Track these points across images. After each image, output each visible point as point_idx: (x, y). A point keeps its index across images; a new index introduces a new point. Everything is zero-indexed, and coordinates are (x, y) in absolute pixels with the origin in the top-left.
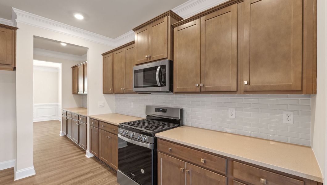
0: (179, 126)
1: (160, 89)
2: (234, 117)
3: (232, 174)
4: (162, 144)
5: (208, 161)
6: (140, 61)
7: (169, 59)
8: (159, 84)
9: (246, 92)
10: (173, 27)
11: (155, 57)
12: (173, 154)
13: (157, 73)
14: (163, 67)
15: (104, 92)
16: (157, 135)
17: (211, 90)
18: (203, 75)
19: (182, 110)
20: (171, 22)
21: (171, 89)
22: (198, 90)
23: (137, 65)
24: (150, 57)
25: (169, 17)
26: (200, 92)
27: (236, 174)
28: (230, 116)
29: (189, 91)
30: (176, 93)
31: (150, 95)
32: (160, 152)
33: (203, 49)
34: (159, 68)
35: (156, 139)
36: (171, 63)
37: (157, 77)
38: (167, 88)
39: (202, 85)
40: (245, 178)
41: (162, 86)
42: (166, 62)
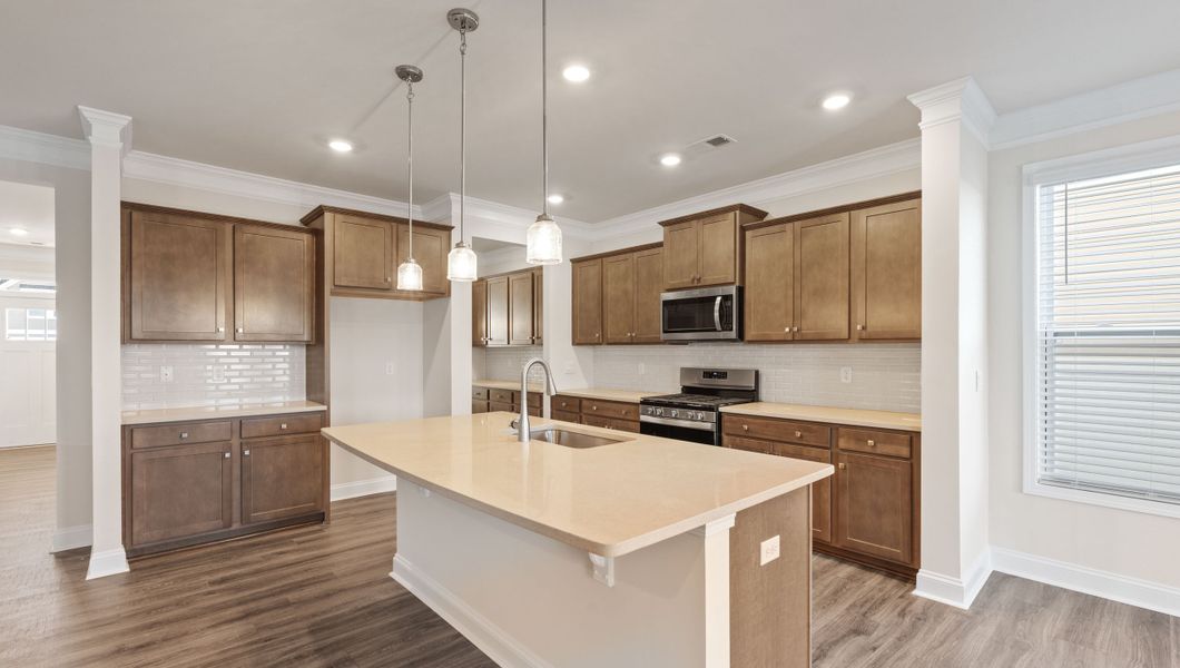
0: (753, 401)
1: (722, 335)
2: (849, 381)
3: (837, 446)
4: (731, 421)
5: (805, 434)
6: (676, 282)
7: (737, 284)
8: (718, 327)
9: (863, 340)
10: (743, 230)
11: (709, 278)
12: (750, 435)
13: (717, 308)
14: (726, 298)
15: (577, 341)
16: (721, 409)
17: (810, 337)
18: (797, 315)
19: (757, 373)
20: (740, 221)
21: (741, 337)
22: (790, 338)
23: (669, 290)
24: (699, 280)
25: (738, 212)
26: (793, 341)
27: (842, 443)
28: (844, 380)
29: (774, 338)
30: (751, 342)
31: (687, 347)
32: (728, 434)
33: (798, 272)
34: (719, 299)
35: (720, 415)
36: (741, 290)
37: (716, 314)
38: (733, 334)
39: (795, 329)
40: (852, 446)
41: (723, 330)
42: (733, 291)
